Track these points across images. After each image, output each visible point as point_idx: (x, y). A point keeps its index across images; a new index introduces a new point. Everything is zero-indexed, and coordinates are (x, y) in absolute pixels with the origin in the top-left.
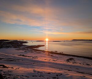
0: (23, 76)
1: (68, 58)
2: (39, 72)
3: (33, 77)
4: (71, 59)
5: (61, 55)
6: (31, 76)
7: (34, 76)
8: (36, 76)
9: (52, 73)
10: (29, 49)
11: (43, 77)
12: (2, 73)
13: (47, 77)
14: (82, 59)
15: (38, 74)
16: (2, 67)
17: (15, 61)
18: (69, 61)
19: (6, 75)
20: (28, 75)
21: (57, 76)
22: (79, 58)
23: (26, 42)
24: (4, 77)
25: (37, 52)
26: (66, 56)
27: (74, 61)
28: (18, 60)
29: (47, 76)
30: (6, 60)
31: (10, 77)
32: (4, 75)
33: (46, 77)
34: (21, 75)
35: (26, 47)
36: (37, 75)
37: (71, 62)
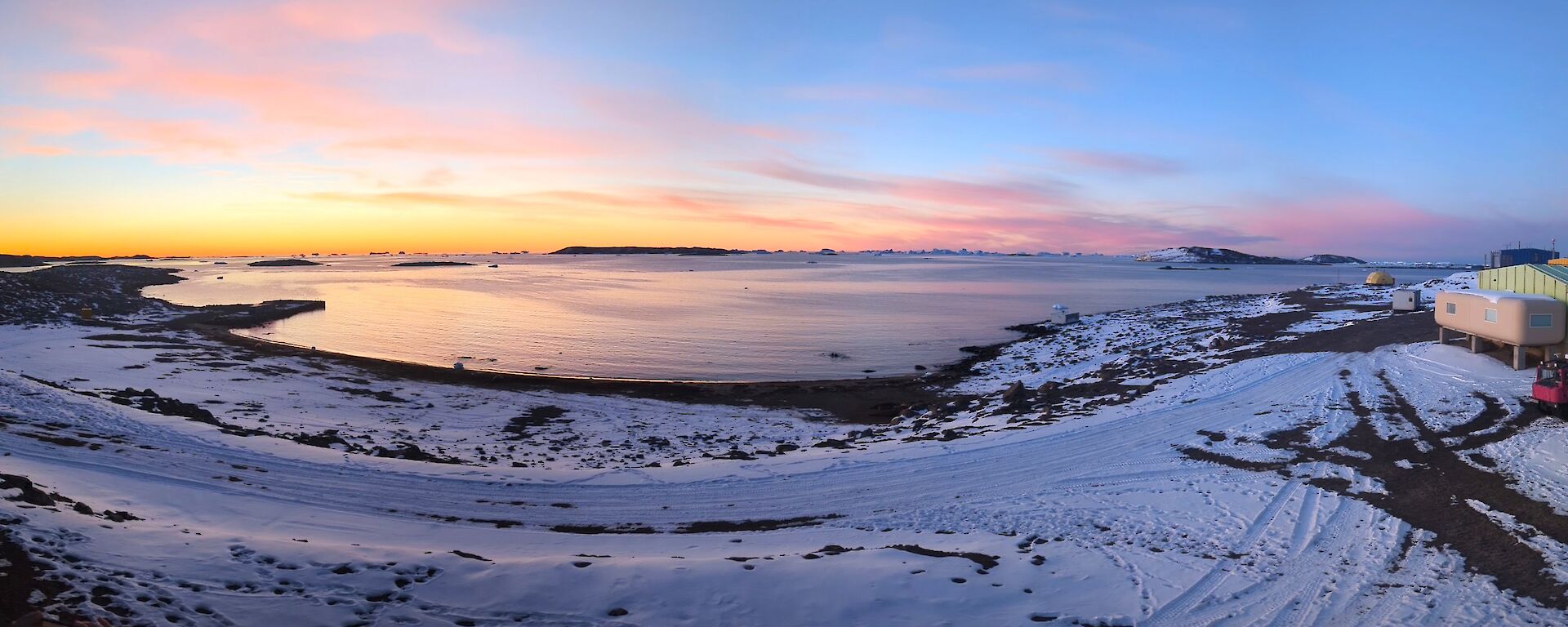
0: (157, 576)
1: (520, 403)
2: (270, 561)
3: (232, 592)
4: (541, 416)
5: (464, 389)
6: (217, 581)
7: (233, 586)
8: (252, 587)
9: (370, 567)
10: (193, 337)
11: (300, 591)
12: (26, 537)
13: (330, 593)
14: (622, 402)
15: (264, 573)
16: (16, 492)
17: (95, 447)
18: (532, 430)
19: (47, 555)
20: (197, 578)
21: (401, 583)
22: (599, 400)
23: (166, 277)
24: (37, 563)
25: (260, 362)
26: (505, 394)
27: (562, 426)
28: (117, 438)
29: (330, 587)
30: (28, 428)
31: (78, 573)
32: (36, 557)
33: (323, 595)
34: (146, 572)
35: (171, 315)
36: (257, 578)
37: (538, 439)
